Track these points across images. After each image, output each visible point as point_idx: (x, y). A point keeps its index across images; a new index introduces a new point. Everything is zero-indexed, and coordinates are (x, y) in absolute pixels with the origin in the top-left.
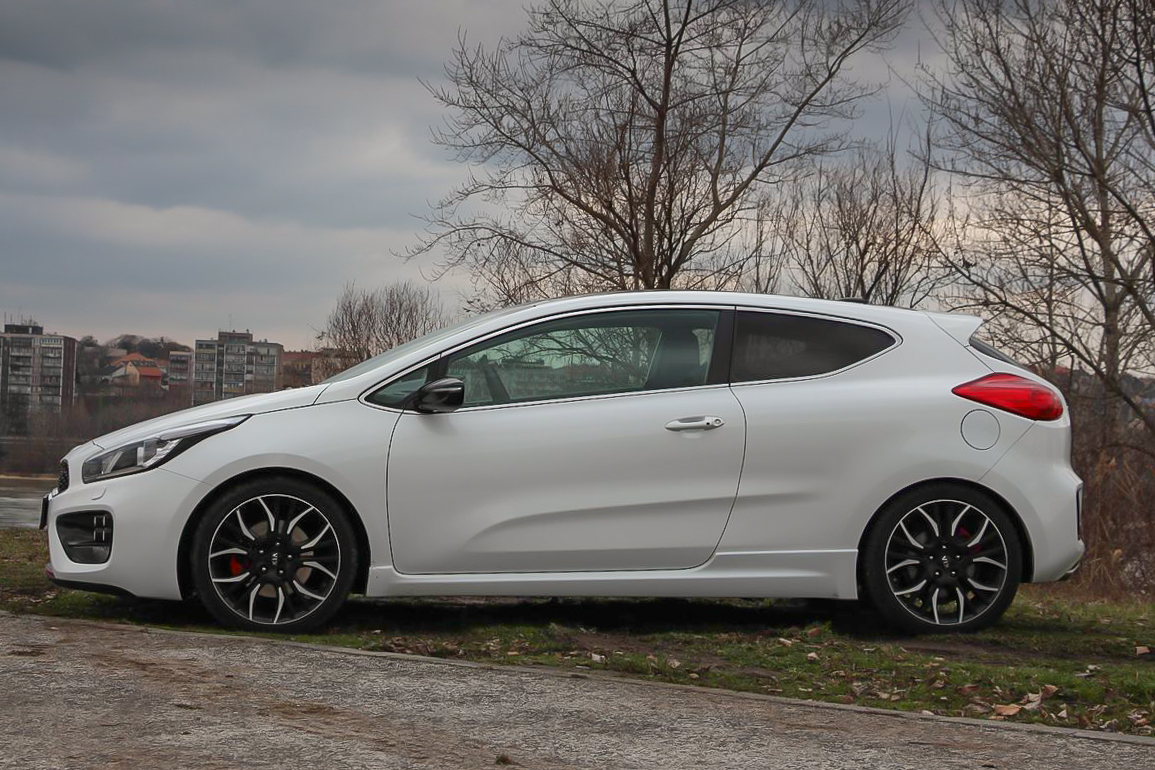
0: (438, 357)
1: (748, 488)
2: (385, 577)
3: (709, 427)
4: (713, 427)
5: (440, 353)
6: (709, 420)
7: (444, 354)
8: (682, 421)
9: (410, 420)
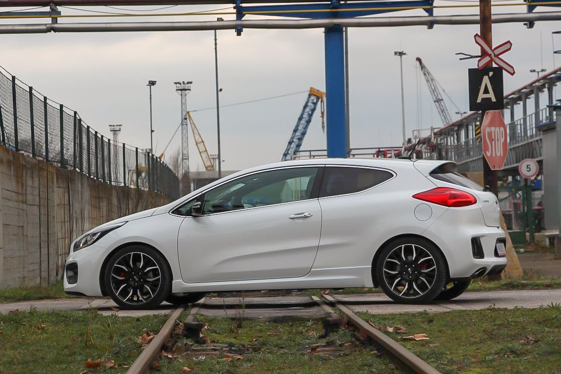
0: (201, 194)
1: (324, 242)
2: (180, 285)
3: (306, 217)
4: (308, 217)
5: (202, 192)
6: (306, 214)
7: (203, 192)
8: (295, 215)
9: (189, 220)
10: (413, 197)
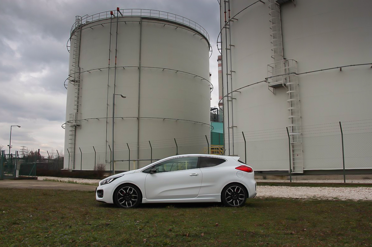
1: (203, 185)
2: (145, 200)
3: (196, 175)
8: (192, 174)
9: (149, 175)
10: (235, 168)
